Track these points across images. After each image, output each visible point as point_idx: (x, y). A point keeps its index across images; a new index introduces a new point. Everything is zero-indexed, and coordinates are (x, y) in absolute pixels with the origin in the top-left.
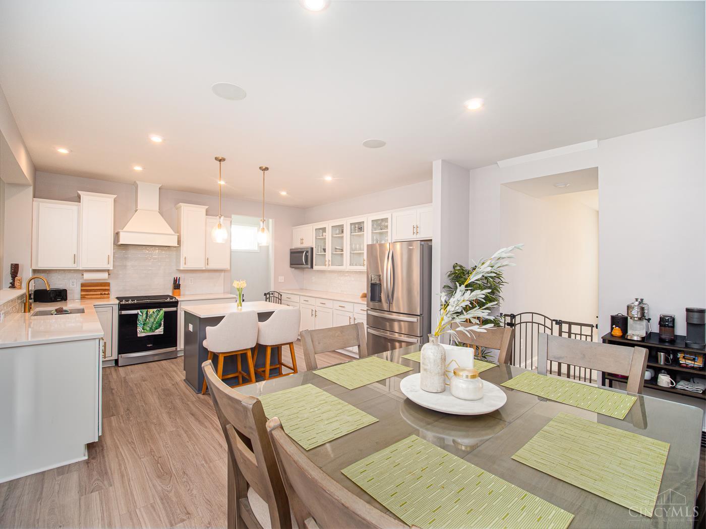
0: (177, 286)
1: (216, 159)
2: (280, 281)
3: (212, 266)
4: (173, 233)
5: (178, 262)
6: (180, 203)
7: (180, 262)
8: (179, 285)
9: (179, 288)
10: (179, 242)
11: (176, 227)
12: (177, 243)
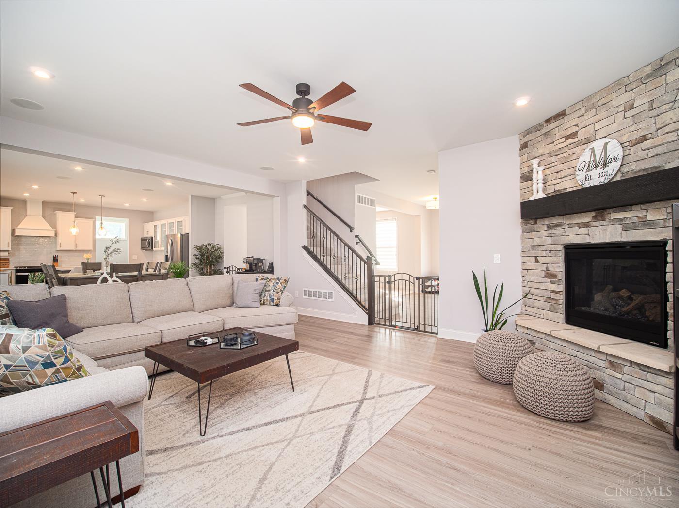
0: (55, 260)
1: (71, 192)
2: (133, 258)
3: (79, 248)
4: (51, 229)
5: (56, 246)
6: (57, 212)
7: (57, 246)
8: (57, 260)
9: (57, 262)
10: (56, 234)
11: (53, 225)
12: (54, 234)
